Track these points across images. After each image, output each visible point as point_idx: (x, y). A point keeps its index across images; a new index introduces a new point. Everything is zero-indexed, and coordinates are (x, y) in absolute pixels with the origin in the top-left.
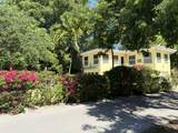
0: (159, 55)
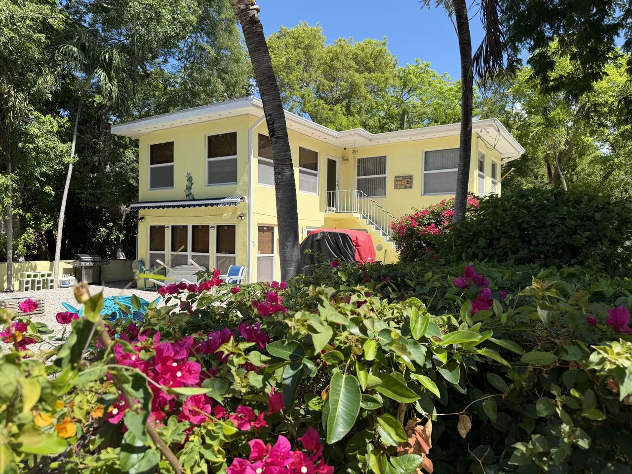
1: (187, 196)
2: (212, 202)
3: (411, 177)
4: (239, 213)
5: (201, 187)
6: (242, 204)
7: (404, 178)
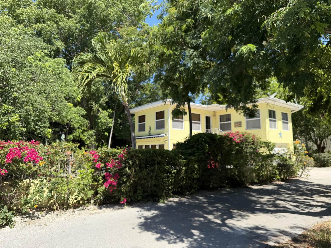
0: (272, 114)
1: (149, 134)
2: (156, 136)
3: (241, 122)
4: (165, 140)
5: (154, 131)
6: (166, 136)
7: (238, 122)
